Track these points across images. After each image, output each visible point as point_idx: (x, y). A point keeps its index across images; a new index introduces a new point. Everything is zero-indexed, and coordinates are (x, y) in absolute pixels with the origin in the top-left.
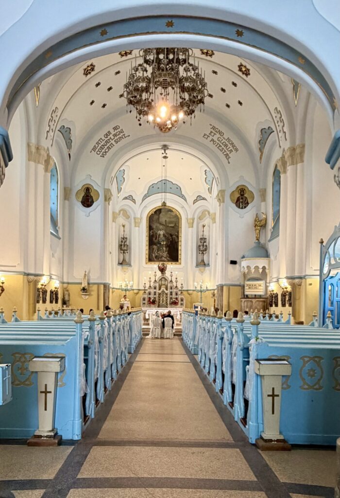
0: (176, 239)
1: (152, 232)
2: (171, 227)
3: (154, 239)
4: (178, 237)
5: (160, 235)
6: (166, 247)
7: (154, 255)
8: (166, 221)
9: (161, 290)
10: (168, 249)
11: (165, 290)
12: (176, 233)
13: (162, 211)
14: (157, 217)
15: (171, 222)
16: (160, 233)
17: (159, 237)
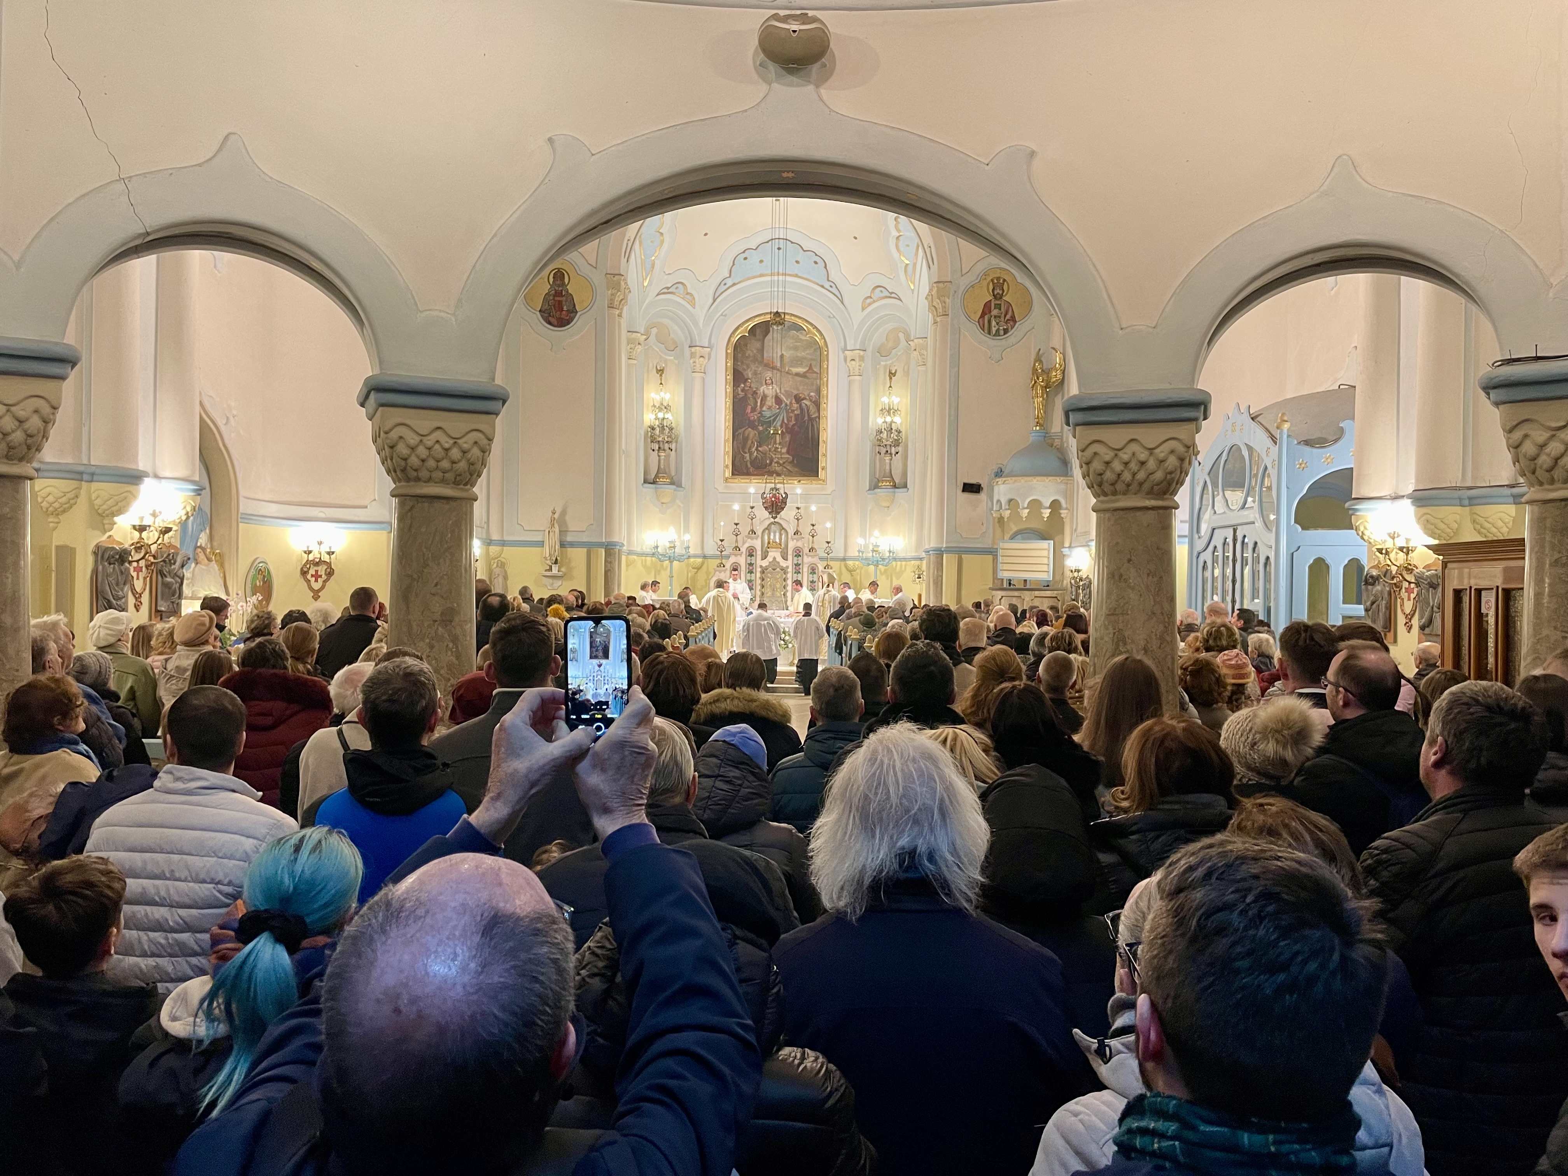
0: (813, 409)
1: (743, 390)
2: (797, 374)
3: (749, 410)
4: (817, 405)
5: (764, 398)
6: (783, 434)
7: (747, 455)
8: (782, 356)
9: (770, 558)
10: (788, 437)
11: (779, 559)
12: (813, 394)
13: (772, 326)
14: (758, 345)
15: (797, 361)
16: (766, 392)
17: (762, 405)
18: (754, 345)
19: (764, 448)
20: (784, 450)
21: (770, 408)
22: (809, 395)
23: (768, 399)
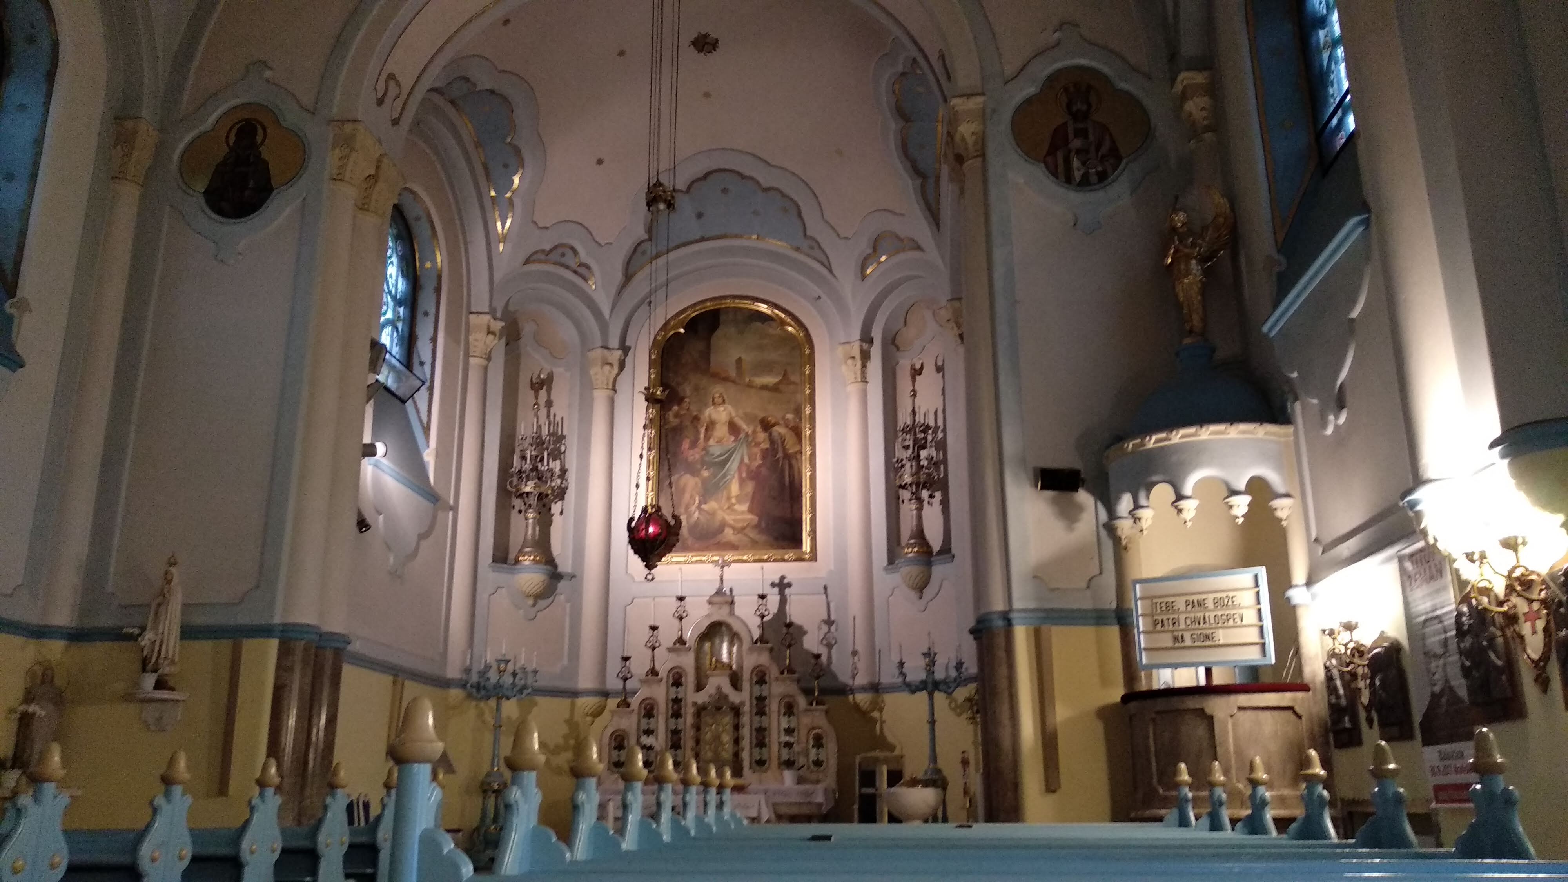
0: (790, 440)
1: (676, 416)
2: (764, 387)
3: (686, 444)
4: (797, 432)
5: (711, 425)
6: (742, 482)
8: (739, 361)
9: (710, 688)
10: (750, 487)
11: (727, 689)
12: (790, 416)
13: (723, 318)
14: (700, 345)
15: (765, 367)
16: (715, 416)
17: (707, 438)
18: (696, 347)
19: (711, 505)
20: (744, 507)
21: (719, 441)
22: (783, 418)
23: (718, 426)
